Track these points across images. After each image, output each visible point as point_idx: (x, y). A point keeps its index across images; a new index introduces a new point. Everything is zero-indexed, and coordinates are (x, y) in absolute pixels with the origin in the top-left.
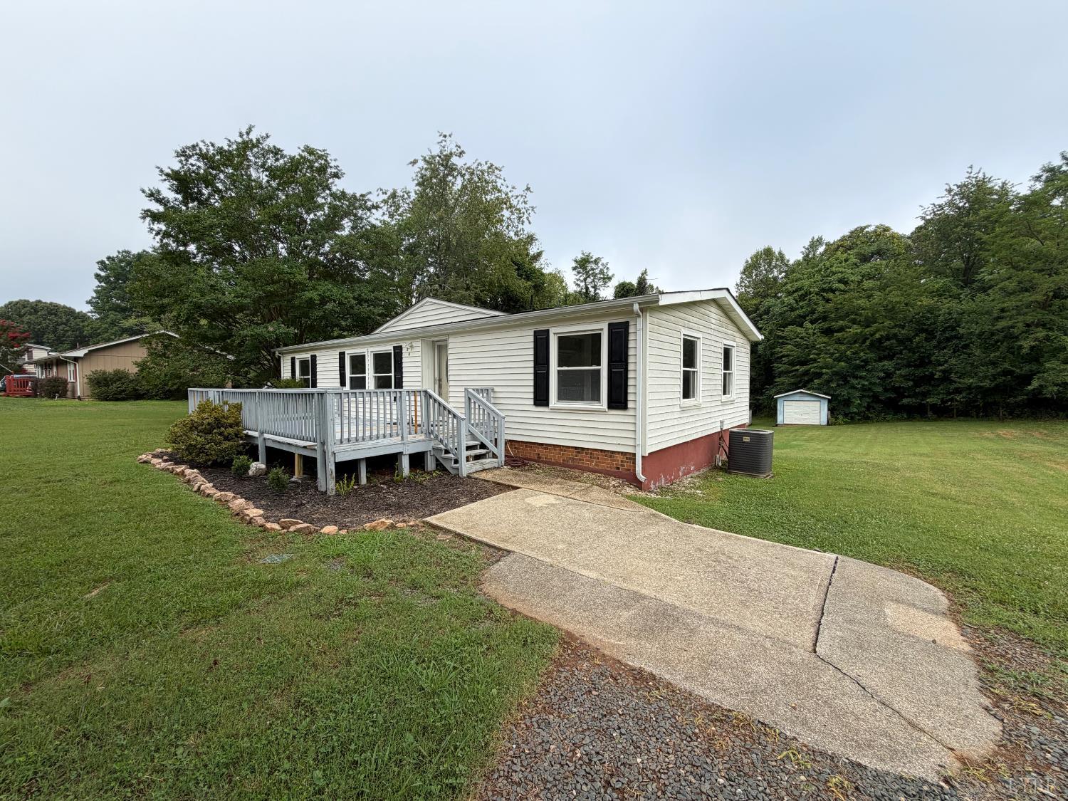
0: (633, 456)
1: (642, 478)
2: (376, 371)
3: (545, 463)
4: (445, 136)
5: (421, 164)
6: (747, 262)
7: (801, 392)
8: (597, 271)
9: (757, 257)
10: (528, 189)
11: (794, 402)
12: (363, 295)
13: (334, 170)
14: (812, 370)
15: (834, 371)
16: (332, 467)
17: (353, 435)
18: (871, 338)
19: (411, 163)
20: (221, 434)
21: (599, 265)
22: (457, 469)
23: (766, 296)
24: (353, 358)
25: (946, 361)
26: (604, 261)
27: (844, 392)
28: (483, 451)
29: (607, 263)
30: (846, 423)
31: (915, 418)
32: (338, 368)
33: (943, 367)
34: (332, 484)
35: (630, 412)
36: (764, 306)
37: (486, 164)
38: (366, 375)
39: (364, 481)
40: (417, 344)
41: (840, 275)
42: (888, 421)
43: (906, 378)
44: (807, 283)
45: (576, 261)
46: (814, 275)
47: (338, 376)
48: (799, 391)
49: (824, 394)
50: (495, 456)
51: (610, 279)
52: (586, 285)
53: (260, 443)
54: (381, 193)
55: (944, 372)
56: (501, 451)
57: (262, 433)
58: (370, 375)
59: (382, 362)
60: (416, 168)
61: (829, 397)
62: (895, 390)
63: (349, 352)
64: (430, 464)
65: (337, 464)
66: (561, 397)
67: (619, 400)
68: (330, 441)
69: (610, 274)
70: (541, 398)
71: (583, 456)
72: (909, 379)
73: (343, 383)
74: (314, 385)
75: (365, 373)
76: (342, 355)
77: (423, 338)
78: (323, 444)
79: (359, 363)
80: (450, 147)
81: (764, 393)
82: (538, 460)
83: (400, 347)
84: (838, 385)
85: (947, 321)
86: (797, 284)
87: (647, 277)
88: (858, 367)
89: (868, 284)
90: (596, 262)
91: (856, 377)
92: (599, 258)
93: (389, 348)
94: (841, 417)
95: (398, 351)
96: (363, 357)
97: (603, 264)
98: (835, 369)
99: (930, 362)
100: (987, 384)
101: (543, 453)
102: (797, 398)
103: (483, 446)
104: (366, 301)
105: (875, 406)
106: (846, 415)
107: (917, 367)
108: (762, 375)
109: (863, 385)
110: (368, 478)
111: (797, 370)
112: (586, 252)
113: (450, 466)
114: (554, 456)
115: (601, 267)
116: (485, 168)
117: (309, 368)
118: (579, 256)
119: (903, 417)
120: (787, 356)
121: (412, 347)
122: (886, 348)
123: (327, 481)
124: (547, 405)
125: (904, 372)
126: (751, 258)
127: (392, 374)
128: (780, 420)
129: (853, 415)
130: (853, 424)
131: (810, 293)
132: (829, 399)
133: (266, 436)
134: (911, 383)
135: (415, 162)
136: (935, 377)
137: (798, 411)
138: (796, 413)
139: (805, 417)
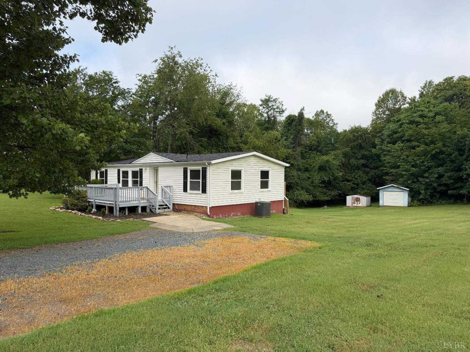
0: (206, 207)
1: (209, 213)
2: (133, 178)
3: (187, 211)
4: (172, 48)
5: (159, 61)
6: (380, 98)
7: (393, 186)
8: (275, 107)
10: (216, 75)
11: (389, 192)
12: (128, 140)
13: (115, 81)
14: (399, 172)
15: (411, 173)
16: (118, 209)
17: (124, 200)
18: (431, 153)
19: (154, 61)
20: (82, 200)
21: (277, 102)
22: (155, 211)
24: (123, 172)
26: (280, 100)
27: (415, 186)
28: (166, 207)
29: (282, 102)
30: (419, 205)
31: (457, 203)
32: (117, 176)
34: (118, 213)
35: (207, 194)
36: (386, 129)
37: (195, 59)
38: (129, 179)
39: (127, 214)
40: (148, 169)
41: (420, 113)
42: (443, 204)
43: (450, 178)
45: (261, 100)
46: (408, 112)
47: (117, 179)
48: (391, 185)
49: (405, 187)
50: (169, 208)
51: (283, 111)
52: (268, 115)
53: (94, 203)
54: (138, 76)
56: (171, 207)
57: (95, 200)
58: (130, 179)
59: (135, 174)
60: (157, 64)
61: (409, 189)
62: (445, 185)
63: (122, 169)
64: (148, 210)
65: (120, 208)
66: (191, 189)
67: (204, 191)
68: (118, 201)
69: (284, 108)
70: (185, 190)
71: (196, 208)
72: (451, 179)
73: (119, 182)
74: (106, 183)
75: (128, 178)
76: (119, 171)
77: (150, 166)
78: (116, 202)
79: (126, 174)
80: (175, 51)
82: (185, 210)
83: (142, 169)
84: (413, 182)
87: (304, 112)
88: (425, 171)
89: (438, 118)
90: (275, 101)
91: (424, 177)
92: (276, 99)
93: (137, 169)
94: (416, 202)
95: (141, 171)
96: (128, 172)
97: (279, 102)
98: (410, 172)
101: (186, 207)
102: (390, 189)
103: (166, 205)
104: (130, 143)
105: (436, 195)
106: (419, 200)
107: (456, 171)
109: (427, 182)
110: (128, 214)
112: (268, 94)
113: (153, 210)
114: (189, 208)
115: (278, 104)
116: (194, 62)
117: (104, 175)
118: (264, 97)
119: (451, 202)
120: (388, 163)
121: (146, 169)
122: (439, 159)
123: (116, 212)
124: (187, 192)
125: (449, 174)
126: (383, 95)
127: (139, 179)
128: (381, 203)
129: (423, 200)
130: (423, 205)
132: (408, 191)
133: (96, 201)
134: (452, 181)
135: (156, 61)
136: (464, 178)
137: (391, 198)
138: (390, 199)
139: (395, 201)
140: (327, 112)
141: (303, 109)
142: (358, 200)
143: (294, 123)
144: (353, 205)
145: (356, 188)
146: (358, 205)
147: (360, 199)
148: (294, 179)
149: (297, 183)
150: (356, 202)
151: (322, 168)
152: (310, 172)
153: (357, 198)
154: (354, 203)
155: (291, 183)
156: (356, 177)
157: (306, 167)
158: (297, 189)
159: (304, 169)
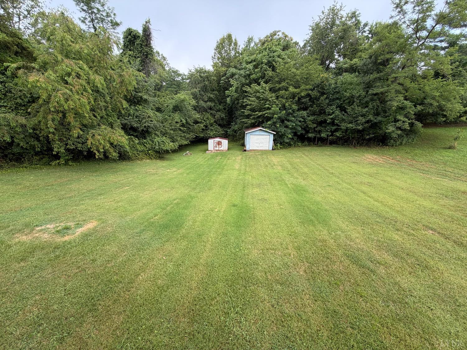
6: (218, 42)
7: (261, 130)
9: (223, 40)
11: (256, 136)
14: (266, 115)
18: (298, 96)
23: (229, 67)
25: (333, 113)
27: (283, 130)
33: (331, 117)
36: (229, 72)
44: (259, 56)
48: (259, 129)
49: (272, 131)
55: (332, 119)
61: (275, 133)
81: (231, 127)
84: (279, 126)
85: (335, 88)
86: (253, 57)
88: (290, 114)
91: (288, 121)
94: (279, 145)
98: (279, 115)
99: (325, 112)
100: (360, 128)
102: (258, 133)
105: (295, 138)
106: (281, 143)
107: (318, 115)
108: (227, 116)
109: (292, 126)
111: (257, 114)
120: (251, 105)
122: (303, 103)
125: (312, 118)
126: (220, 40)
128: (247, 148)
129: (285, 144)
131: (262, 63)
132: (274, 134)
134: (315, 125)
136: (328, 122)
137: (258, 141)
138: (256, 143)
139: (261, 145)
140: (162, 55)
141: (148, 22)
142: (219, 143)
143: (138, 42)
144: (215, 149)
145: (205, 130)
146: (220, 149)
147: (221, 143)
148: (152, 121)
149: (156, 127)
150: (218, 146)
151: (177, 108)
152: (163, 112)
153: (219, 142)
154: (216, 147)
155: (148, 126)
156: (205, 119)
157: (157, 106)
158: (155, 134)
159: (155, 109)
